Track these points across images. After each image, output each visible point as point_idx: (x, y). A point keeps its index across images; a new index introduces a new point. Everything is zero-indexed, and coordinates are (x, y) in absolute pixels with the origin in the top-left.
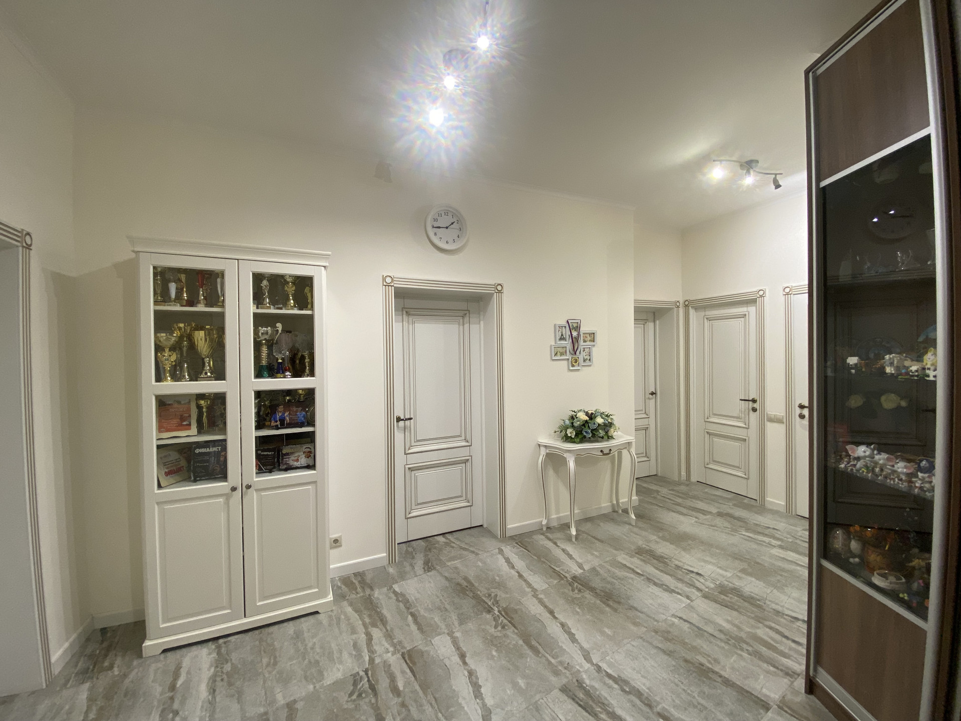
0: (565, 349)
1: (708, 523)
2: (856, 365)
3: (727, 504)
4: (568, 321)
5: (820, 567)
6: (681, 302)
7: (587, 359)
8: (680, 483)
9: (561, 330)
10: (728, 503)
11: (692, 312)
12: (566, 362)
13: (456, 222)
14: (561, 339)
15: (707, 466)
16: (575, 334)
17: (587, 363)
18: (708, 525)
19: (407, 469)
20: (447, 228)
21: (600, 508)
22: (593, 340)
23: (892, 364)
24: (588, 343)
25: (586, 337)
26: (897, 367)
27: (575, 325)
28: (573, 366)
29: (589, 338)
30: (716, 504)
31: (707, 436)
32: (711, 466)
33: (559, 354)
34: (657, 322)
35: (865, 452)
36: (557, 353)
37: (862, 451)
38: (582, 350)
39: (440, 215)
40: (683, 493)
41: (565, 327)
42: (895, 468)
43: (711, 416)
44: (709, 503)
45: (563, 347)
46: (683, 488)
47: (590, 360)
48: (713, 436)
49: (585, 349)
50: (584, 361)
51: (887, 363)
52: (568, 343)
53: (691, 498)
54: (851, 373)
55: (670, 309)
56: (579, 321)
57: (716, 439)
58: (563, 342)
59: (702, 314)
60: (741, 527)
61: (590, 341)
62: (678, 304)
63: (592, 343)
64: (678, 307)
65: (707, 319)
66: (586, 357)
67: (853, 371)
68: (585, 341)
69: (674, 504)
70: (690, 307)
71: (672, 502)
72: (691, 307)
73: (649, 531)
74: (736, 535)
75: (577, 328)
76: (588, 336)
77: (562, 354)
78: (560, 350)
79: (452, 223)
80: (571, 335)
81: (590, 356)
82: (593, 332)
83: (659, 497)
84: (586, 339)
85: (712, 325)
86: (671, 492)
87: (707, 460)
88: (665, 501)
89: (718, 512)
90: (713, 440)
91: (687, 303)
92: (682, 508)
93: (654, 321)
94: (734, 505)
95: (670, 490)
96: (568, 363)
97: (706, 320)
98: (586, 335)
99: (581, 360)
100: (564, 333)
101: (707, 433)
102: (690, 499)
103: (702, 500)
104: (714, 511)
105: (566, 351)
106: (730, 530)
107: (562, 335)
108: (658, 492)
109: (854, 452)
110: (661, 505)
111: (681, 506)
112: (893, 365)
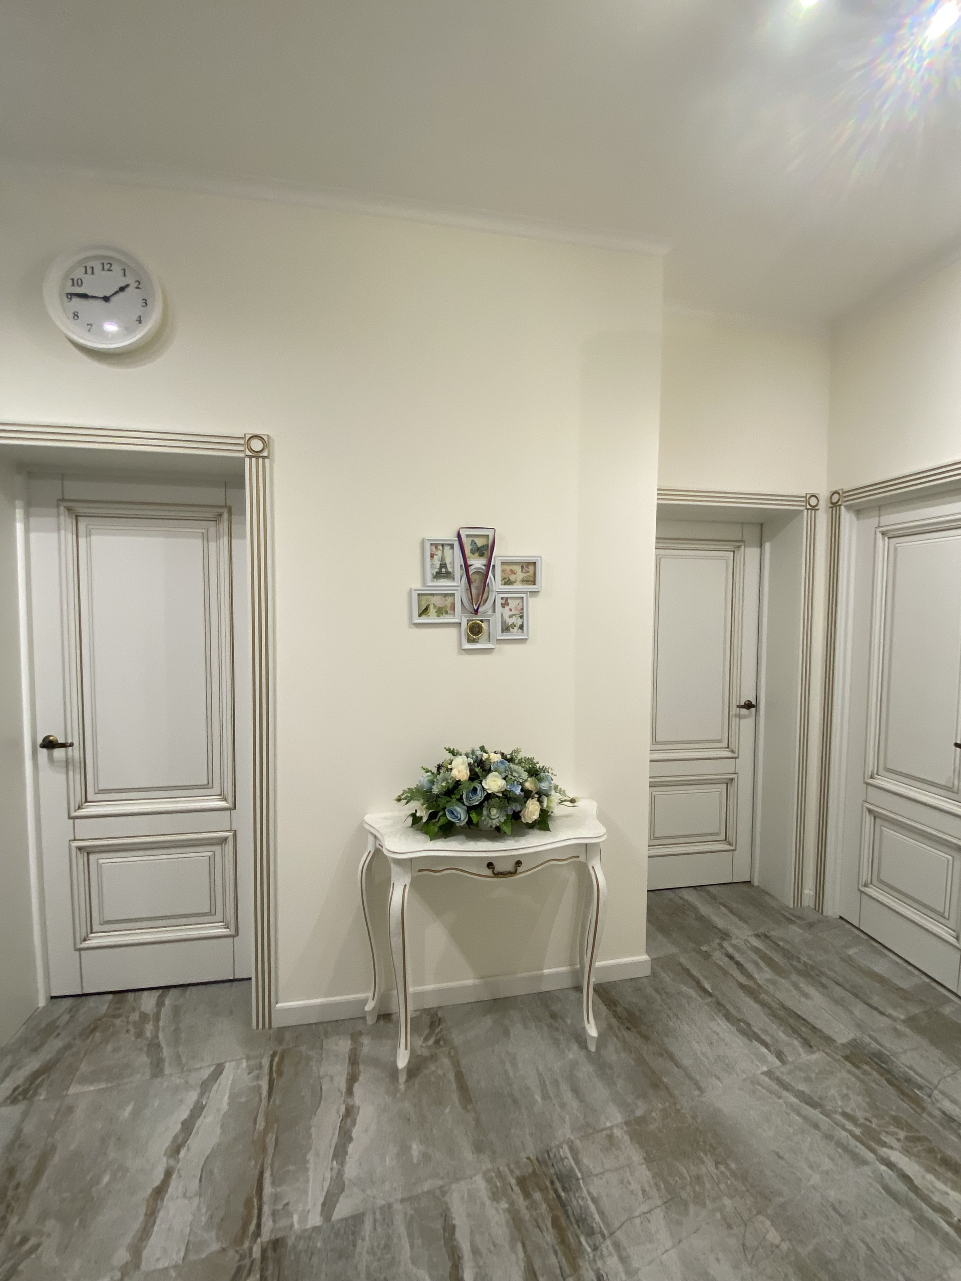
0: (450, 599)
1: (802, 1087)
3: (891, 1011)
4: (459, 536)
6: (824, 495)
7: (513, 625)
8: (790, 917)
9: (440, 553)
10: (895, 1008)
11: (847, 518)
12: (453, 631)
13: (133, 285)
14: (438, 575)
15: (863, 889)
16: (477, 563)
17: (515, 634)
18: (800, 1095)
19: (74, 851)
20: (106, 299)
21: (540, 978)
22: (532, 579)
24: (518, 587)
25: (512, 572)
27: (480, 542)
28: (470, 641)
29: (520, 575)
30: (859, 1010)
31: (868, 819)
32: (870, 891)
33: (432, 610)
34: (767, 546)
36: (426, 609)
38: (499, 603)
39: (89, 271)
40: (786, 954)
41: (452, 546)
43: (881, 771)
44: (838, 1002)
45: (446, 595)
46: (795, 932)
47: (521, 627)
48: (885, 823)
49: (509, 601)
50: (506, 628)
52: (456, 586)
53: (800, 973)
55: (794, 515)
56: (490, 533)
57: (890, 833)
58: (443, 582)
59: (874, 521)
60: (897, 1121)
61: (525, 581)
62: (813, 501)
63: (531, 588)
64: (814, 508)
65: (883, 534)
66: (510, 621)
68: (507, 582)
69: (742, 986)
70: (843, 507)
71: (742, 979)
72: (845, 507)
73: (620, 1083)
74: (865, 1162)
75: (486, 550)
76: (518, 569)
77: (440, 611)
78: (437, 601)
79: (122, 289)
80: (467, 567)
81: (522, 617)
82: (532, 560)
83: (718, 957)
84: (512, 578)
85: (896, 549)
86: (756, 942)
87: (865, 876)
88: (725, 973)
89: (854, 1044)
90: (881, 831)
91: (835, 498)
92: (757, 1006)
93: (761, 546)
94: (911, 1021)
95: (757, 936)
96: (460, 632)
97: (879, 535)
98: (514, 568)
99: (495, 626)
100: (448, 561)
101: (870, 811)
102: (794, 977)
103: (824, 986)
104: (843, 1033)
105: (453, 604)
106: (858, 1131)
107: (443, 565)
108: (725, 935)
110: (708, 986)
111: (757, 1000)
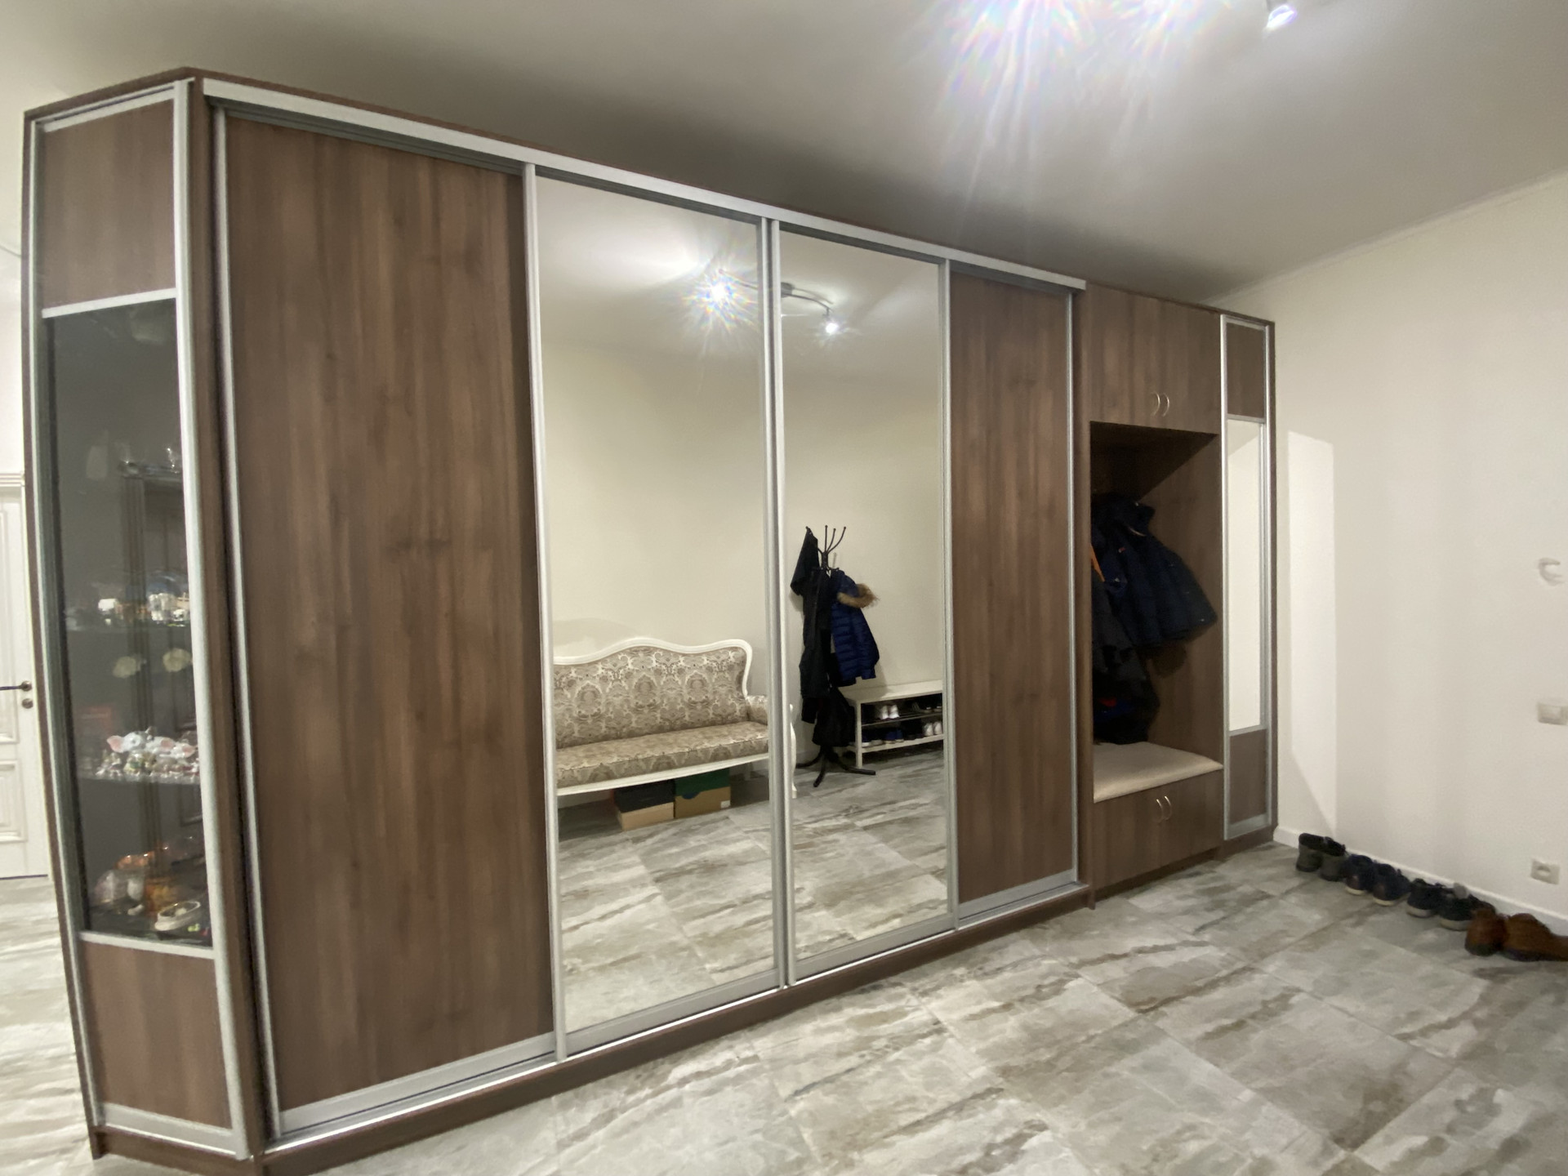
2: (112, 611)
5: (82, 946)
23: (158, 608)
26: (165, 611)
35: (134, 742)
37: (130, 741)
42: (172, 756)
51: (152, 606)
54: (105, 623)
67: (108, 621)
109: (118, 743)
112: (160, 609)
